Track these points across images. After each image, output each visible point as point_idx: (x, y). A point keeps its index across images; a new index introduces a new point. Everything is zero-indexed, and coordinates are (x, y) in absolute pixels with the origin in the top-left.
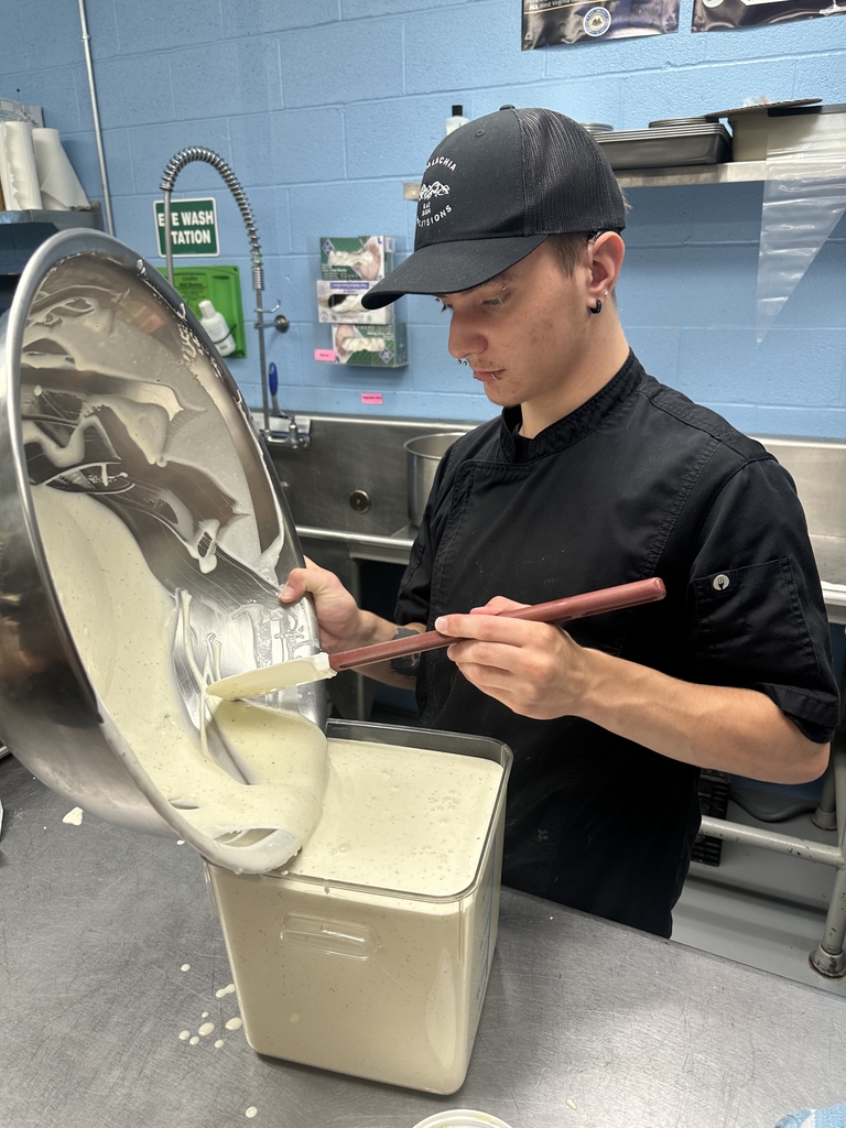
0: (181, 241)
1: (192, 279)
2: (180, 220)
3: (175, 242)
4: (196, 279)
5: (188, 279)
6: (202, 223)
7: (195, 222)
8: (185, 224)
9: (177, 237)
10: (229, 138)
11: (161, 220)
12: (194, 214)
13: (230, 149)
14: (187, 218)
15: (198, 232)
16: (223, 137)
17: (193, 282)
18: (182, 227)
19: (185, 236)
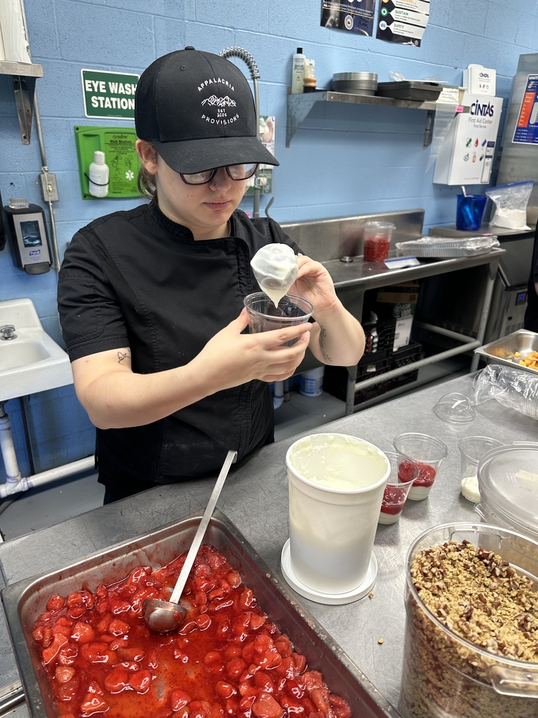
0: (108, 105)
1: (122, 137)
2: (107, 88)
3: (102, 106)
4: (126, 137)
5: (119, 137)
6: (129, 93)
7: (121, 91)
8: (112, 92)
9: (104, 102)
10: (153, 31)
11: (87, 86)
12: (121, 85)
13: (154, 39)
14: (113, 88)
15: (124, 100)
16: (148, 29)
17: (123, 140)
18: (108, 94)
19: (111, 102)
